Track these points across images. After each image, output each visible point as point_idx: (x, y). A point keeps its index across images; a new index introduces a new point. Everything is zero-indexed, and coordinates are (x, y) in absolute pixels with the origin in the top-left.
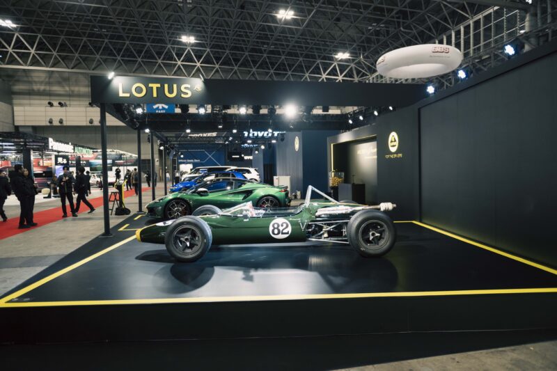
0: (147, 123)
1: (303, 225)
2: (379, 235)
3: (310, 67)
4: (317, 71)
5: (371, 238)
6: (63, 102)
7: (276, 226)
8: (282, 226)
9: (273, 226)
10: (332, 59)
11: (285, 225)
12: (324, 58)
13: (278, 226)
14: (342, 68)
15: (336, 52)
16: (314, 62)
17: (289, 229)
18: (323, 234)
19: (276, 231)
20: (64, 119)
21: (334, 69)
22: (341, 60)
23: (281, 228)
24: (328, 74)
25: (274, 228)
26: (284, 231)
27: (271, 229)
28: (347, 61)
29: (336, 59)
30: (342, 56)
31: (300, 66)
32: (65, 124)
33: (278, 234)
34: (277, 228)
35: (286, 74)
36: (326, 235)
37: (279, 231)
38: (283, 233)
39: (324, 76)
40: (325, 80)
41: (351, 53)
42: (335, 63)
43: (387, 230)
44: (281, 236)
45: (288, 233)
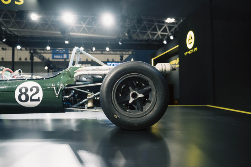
0: (19, 42)
1: (57, 89)
2: (142, 96)
3: (151, 27)
4: (155, 29)
5: (131, 100)
6: (4, 48)
7: (23, 91)
8: (31, 90)
9: (20, 90)
10: (164, 22)
11: (35, 90)
12: (159, 22)
13: (27, 90)
14: (170, 28)
15: (166, 18)
16: (153, 24)
17: (40, 95)
18: (87, 102)
19: (23, 97)
20: (4, 57)
21: (165, 29)
22: (170, 23)
23: (30, 94)
24: (162, 32)
25: (22, 93)
26: (34, 98)
27: (17, 93)
28: (173, 23)
29: (167, 23)
30: (170, 20)
31: (145, 27)
32: (5, 60)
33: (26, 100)
34: (25, 93)
35: (136, 32)
36: (90, 104)
37: (27, 96)
38: (32, 100)
39: (159, 33)
40: (160, 36)
41: (175, 19)
42: (166, 25)
43: (153, 88)
44: (29, 104)
45: (38, 100)
